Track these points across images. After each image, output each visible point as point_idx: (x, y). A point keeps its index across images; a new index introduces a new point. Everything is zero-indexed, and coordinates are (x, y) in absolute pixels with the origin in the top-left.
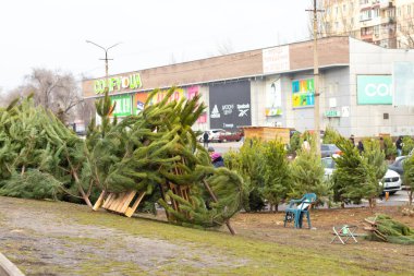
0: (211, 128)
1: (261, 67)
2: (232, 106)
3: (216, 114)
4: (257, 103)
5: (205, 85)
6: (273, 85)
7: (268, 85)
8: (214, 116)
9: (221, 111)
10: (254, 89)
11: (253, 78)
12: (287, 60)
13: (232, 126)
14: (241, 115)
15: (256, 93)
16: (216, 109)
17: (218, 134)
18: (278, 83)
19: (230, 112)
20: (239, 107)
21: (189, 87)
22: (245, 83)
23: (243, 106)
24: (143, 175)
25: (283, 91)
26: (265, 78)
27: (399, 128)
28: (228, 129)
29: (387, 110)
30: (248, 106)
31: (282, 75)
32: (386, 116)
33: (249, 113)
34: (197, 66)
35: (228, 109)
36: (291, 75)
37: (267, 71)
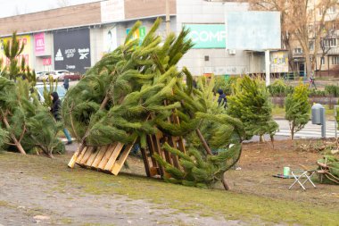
0: (56, 69)
1: (100, 17)
2: (74, 50)
3: (59, 57)
4: (95, 47)
5: (49, 32)
6: (110, 32)
7: (105, 32)
8: (57, 59)
9: (64, 55)
10: (93, 35)
11: (92, 27)
12: (123, 11)
13: (73, 67)
14: (82, 58)
15: (95, 40)
16: (59, 53)
17: (63, 74)
18: (114, 31)
19: (72, 55)
20: (80, 51)
21: (36, 34)
22: (85, 31)
23: (84, 50)
24: (137, 125)
25: (118, 37)
26: (103, 27)
27: (217, 69)
28: (71, 70)
29: (208, 53)
30: (87, 50)
31: (118, 24)
32: (207, 58)
33: (89, 56)
34: (44, 16)
35: (70, 53)
36: (126, 24)
37: (104, 21)
